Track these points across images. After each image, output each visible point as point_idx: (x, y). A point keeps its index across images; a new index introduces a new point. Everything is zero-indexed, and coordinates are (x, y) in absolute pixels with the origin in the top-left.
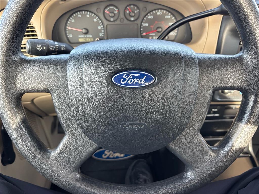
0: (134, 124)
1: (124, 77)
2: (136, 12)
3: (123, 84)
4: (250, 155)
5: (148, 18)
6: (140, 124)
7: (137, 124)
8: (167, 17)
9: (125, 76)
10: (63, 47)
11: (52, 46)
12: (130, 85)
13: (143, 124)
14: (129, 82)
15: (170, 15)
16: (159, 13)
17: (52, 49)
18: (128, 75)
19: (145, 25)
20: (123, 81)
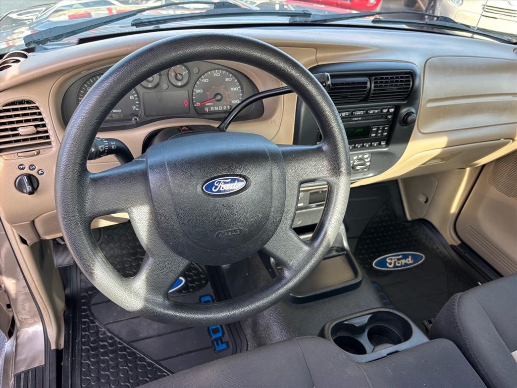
0: (230, 231)
1: (216, 185)
2: (184, 73)
3: (215, 192)
4: (345, 253)
5: (201, 81)
6: (235, 231)
7: (232, 231)
8: (227, 79)
9: (217, 183)
10: (113, 145)
11: (101, 146)
12: (222, 191)
13: (238, 229)
14: (221, 189)
15: (231, 77)
16: (217, 74)
17: (101, 150)
18: (219, 182)
19: (198, 91)
20: (215, 189)
